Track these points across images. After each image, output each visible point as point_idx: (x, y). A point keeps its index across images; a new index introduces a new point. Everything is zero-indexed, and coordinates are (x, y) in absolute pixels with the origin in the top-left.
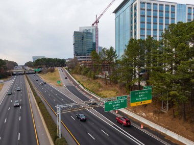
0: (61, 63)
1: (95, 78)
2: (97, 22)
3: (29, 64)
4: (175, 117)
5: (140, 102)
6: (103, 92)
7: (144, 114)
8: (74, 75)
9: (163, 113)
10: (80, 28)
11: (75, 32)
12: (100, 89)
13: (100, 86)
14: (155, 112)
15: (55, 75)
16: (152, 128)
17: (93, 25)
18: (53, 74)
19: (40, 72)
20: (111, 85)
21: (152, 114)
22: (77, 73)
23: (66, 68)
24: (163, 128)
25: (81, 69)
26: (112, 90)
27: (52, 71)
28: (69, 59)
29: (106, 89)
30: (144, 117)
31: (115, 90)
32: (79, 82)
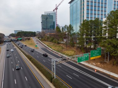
0: (33, 34)
1: (58, 43)
2: (56, 9)
3: (12, 35)
4: (113, 65)
5: (95, 57)
6: (65, 52)
7: (94, 64)
8: (43, 41)
9: (106, 63)
10: (45, 12)
11: (42, 15)
12: (63, 50)
13: (63, 48)
14: (101, 63)
15: (31, 42)
16: (102, 72)
17: (54, 10)
18: (30, 41)
19: (20, 40)
20: (70, 47)
21: (99, 63)
22: (45, 40)
23: (37, 38)
24: (108, 71)
25: (48, 38)
26: (71, 50)
27: (29, 39)
29: (67, 50)
30: (95, 66)
31: (73, 50)
32: (47, 46)
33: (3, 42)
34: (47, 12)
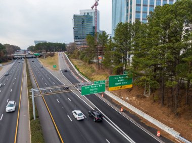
0: (61, 47)
1: (90, 63)
2: (96, 5)
4: (155, 101)
5: (120, 87)
6: (95, 76)
7: (127, 98)
8: (72, 59)
9: (145, 97)
10: (80, 11)
11: (74, 15)
12: (93, 74)
13: (93, 71)
14: (138, 97)
15: (54, 59)
16: (131, 111)
17: (92, 7)
18: (53, 58)
19: (40, 56)
20: (103, 69)
21: (134, 98)
22: (75, 58)
23: (66, 53)
24: (141, 112)
25: (79, 54)
26: (104, 75)
27: (52, 55)
28: (71, 43)
29: (98, 74)
30: (127, 101)
31: (106, 75)
32: (75, 66)
33: (11, 59)
34: (85, 10)
